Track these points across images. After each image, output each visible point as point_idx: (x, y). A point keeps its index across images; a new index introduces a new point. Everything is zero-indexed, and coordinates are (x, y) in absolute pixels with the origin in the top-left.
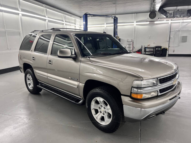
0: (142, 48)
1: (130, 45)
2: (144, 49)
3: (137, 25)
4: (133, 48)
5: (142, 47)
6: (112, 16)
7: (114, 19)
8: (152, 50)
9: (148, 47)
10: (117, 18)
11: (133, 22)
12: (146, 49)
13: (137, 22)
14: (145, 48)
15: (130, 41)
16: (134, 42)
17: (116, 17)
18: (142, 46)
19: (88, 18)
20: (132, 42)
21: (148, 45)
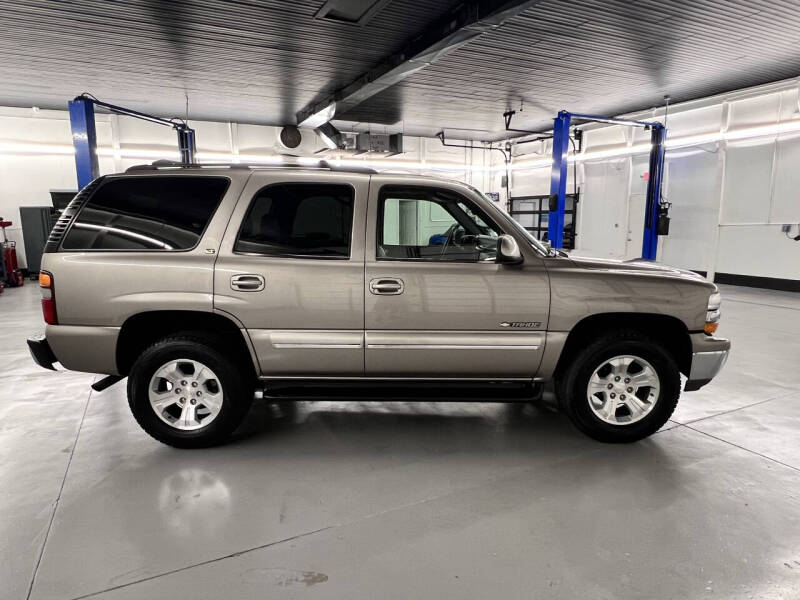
6: (174, 121)
7: (181, 132)
10: (193, 131)
17: (188, 128)
19: (97, 116)
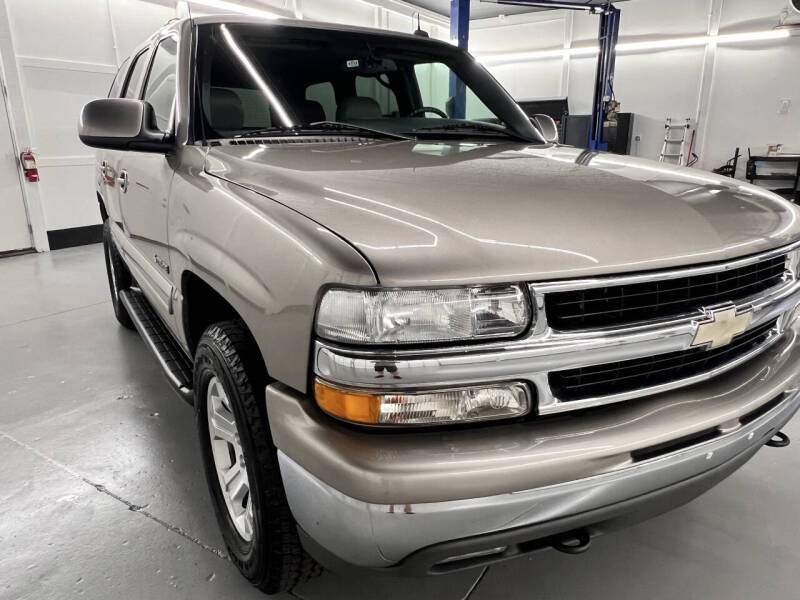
0: (736, 159)
1: (679, 143)
2: (748, 164)
3: (720, 45)
4: (692, 157)
5: (737, 156)
7: (603, 17)
8: (793, 171)
9: (772, 155)
10: (618, 12)
11: (704, 34)
12: (757, 164)
13: (722, 31)
14: (753, 160)
15: (682, 128)
16: (698, 133)
17: (612, 8)
18: (738, 150)
20: (691, 130)
21: (771, 148)
